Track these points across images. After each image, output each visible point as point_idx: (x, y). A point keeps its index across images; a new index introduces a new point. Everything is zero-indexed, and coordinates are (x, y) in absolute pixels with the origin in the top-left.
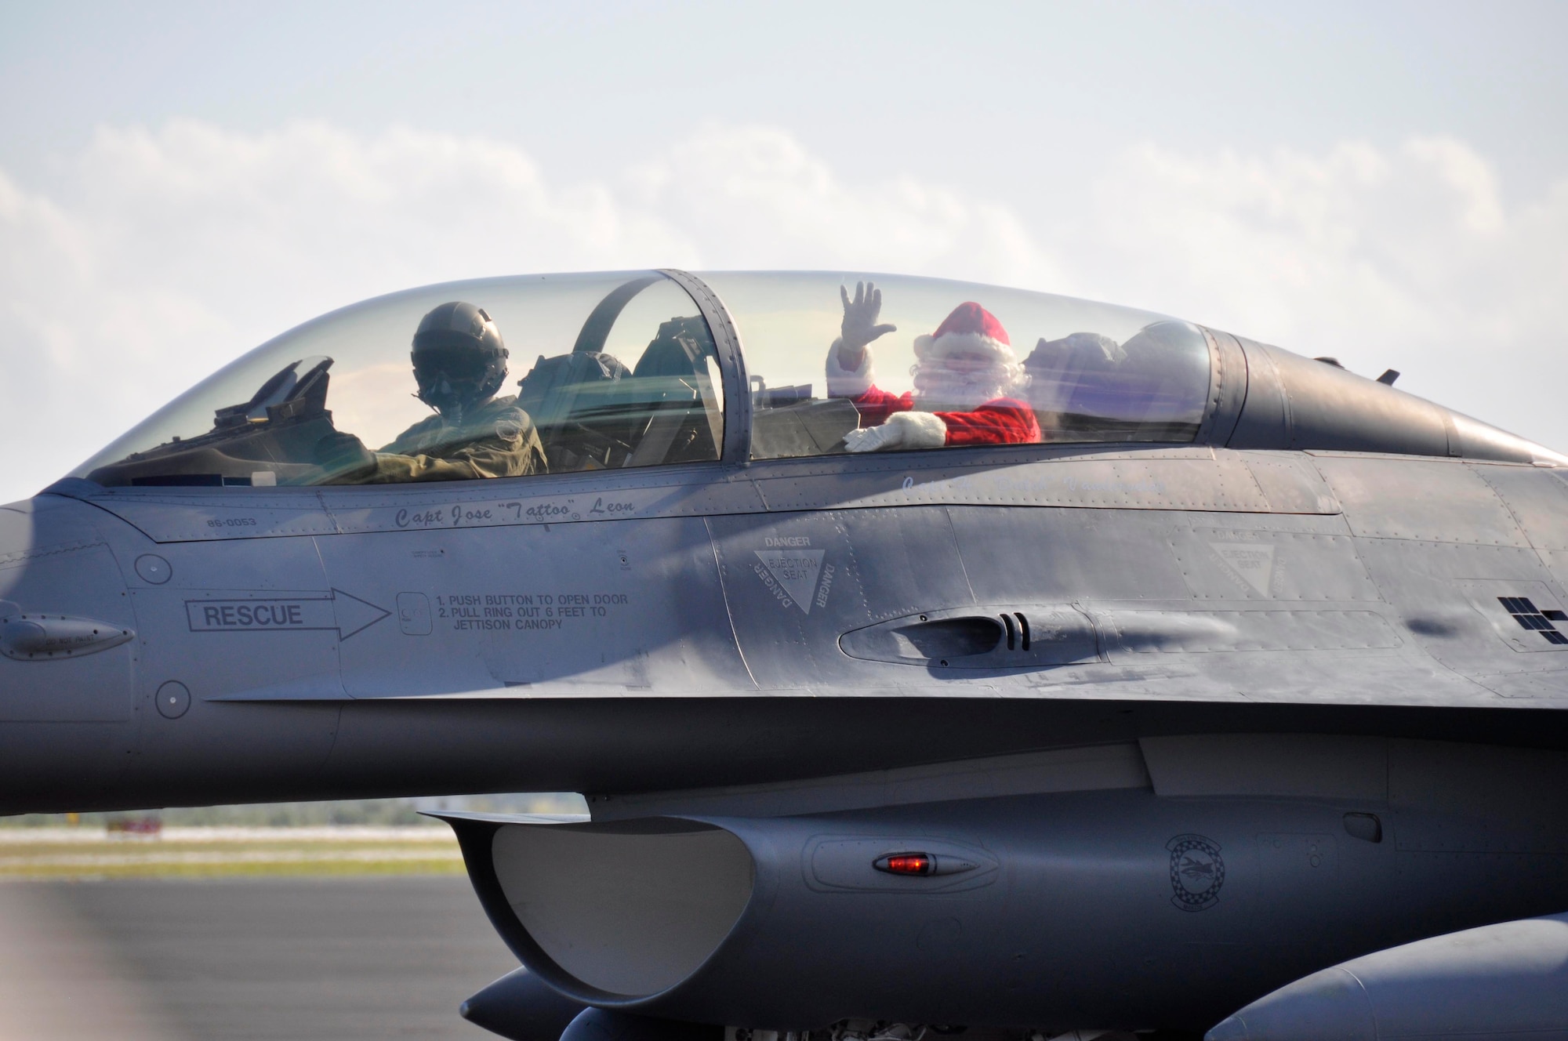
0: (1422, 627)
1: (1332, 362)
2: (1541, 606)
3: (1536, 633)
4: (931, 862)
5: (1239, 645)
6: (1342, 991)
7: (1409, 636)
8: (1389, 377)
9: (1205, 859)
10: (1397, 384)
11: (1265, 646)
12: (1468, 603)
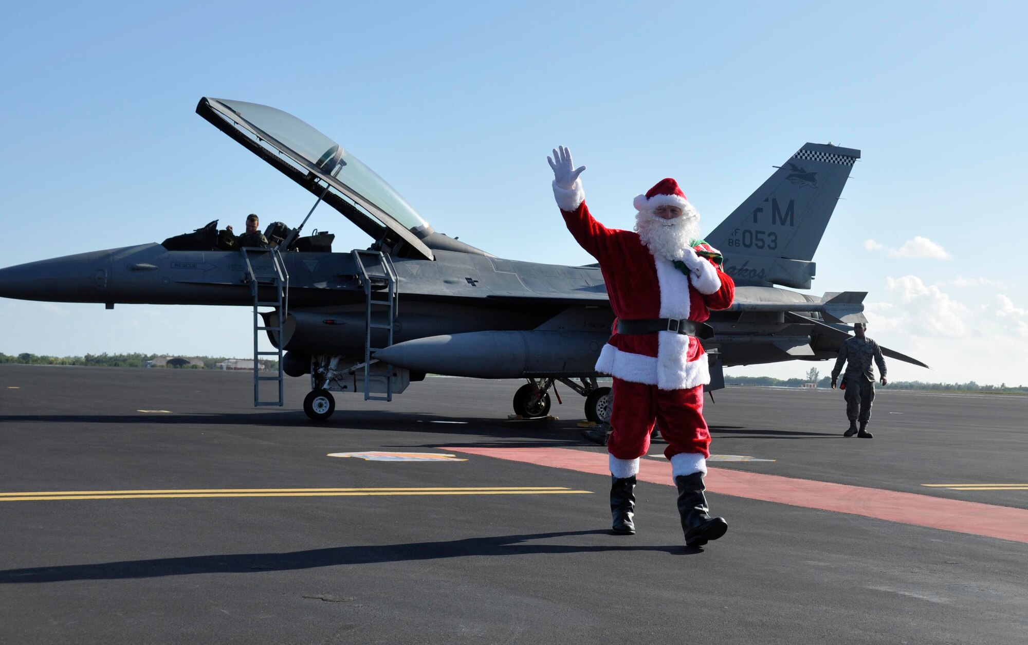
0: (446, 282)
1: (444, 234)
2: (473, 279)
3: (470, 284)
4: (335, 322)
5: (406, 283)
6: (401, 346)
7: (443, 283)
8: (457, 238)
9: (398, 324)
10: (458, 240)
11: (411, 283)
12: (458, 278)
